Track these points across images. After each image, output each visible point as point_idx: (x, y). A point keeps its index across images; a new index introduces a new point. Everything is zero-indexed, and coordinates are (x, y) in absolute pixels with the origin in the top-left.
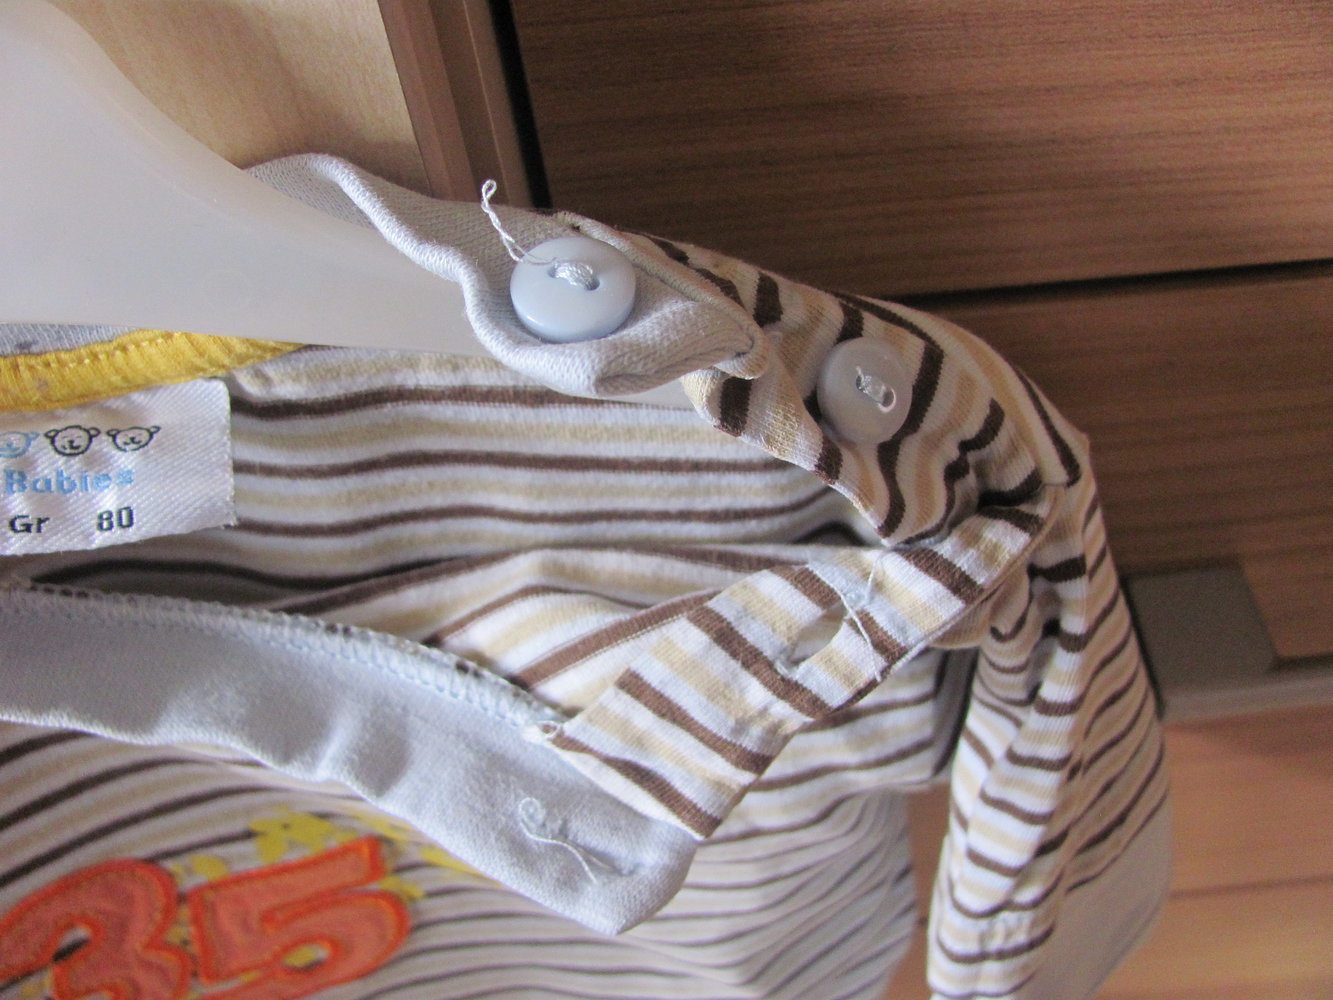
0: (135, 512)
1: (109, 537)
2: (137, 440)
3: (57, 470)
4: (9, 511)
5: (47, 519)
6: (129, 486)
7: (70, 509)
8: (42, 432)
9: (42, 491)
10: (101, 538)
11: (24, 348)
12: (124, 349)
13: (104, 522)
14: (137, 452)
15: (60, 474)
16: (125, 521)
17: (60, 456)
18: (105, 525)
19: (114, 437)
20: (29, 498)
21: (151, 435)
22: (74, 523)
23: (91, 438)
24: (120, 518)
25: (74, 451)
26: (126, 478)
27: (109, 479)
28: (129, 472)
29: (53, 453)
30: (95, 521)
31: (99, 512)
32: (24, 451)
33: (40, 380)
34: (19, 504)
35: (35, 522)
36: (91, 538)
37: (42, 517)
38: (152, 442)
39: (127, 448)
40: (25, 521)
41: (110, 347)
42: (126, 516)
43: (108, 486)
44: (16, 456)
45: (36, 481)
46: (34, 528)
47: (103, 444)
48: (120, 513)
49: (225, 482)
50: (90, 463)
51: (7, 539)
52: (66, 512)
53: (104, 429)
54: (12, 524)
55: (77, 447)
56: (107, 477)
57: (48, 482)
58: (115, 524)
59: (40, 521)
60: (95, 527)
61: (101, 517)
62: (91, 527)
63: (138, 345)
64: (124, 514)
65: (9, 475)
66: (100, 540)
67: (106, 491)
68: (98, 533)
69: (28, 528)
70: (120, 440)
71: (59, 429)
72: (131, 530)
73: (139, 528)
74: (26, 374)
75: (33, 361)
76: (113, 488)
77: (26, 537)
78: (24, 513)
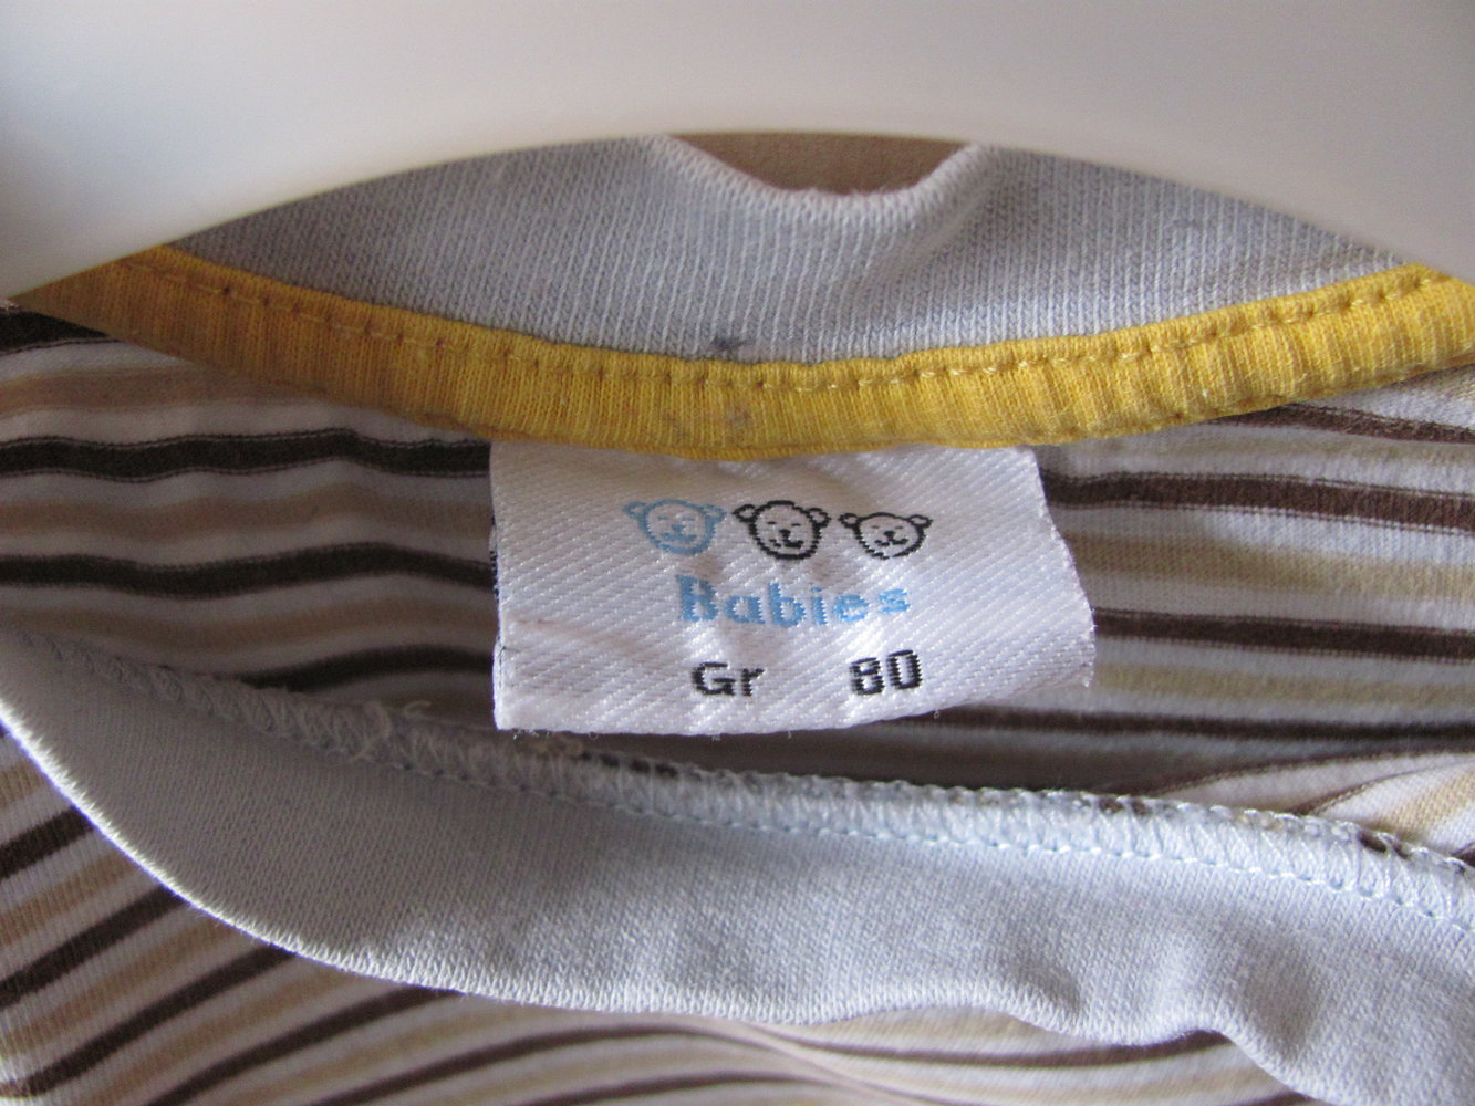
0: (921, 660)
1: (877, 706)
2: (897, 537)
3: (766, 582)
4: (689, 653)
5: (759, 671)
6: (902, 614)
7: (795, 655)
8: (728, 509)
9: (745, 620)
10: (861, 706)
11: (725, 347)
12: (914, 375)
13: (865, 677)
14: (905, 559)
15: (773, 590)
16: (904, 677)
17: (772, 558)
18: (867, 682)
19: (856, 528)
20: (727, 630)
21: (920, 530)
22: (806, 680)
23: (817, 527)
24: (894, 671)
25: (790, 552)
26: (895, 602)
27: (863, 603)
28: (898, 592)
29: (756, 550)
30: (846, 677)
31: (849, 661)
32: (706, 543)
33: (738, 409)
34: (703, 642)
35: (738, 676)
36: (842, 708)
37: (751, 668)
38: (924, 544)
39: (885, 551)
40: (720, 673)
41: (883, 368)
42: (906, 669)
43: (862, 617)
44: (694, 551)
45: (733, 601)
46: (737, 686)
47: (836, 540)
48: (892, 662)
49: (1074, 607)
50: (824, 575)
51: (690, 706)
52: (789, 659)
53: (834, 513)
54: (697, 677)
55: (798, 544)
56: (857, 601)
57: (753, 604)
58: (886, 681)
59: (748, 676)
60: (848, 688)
61: (855, 668)
62: (838, 688)
63: (943, 372)
64: (901, 662)
65: (685, 585)
66: (857, 710)
67: (859, 624)
68: (853, 698)
69: (726, 687)
70: (869, 536)
71: (758, 503)
72: (916, 691)
73: (930, 689)
74: (715, 396)
75: (737, 374)
76: (873, 619)
77: (726, 704)
78: (717, 658)
